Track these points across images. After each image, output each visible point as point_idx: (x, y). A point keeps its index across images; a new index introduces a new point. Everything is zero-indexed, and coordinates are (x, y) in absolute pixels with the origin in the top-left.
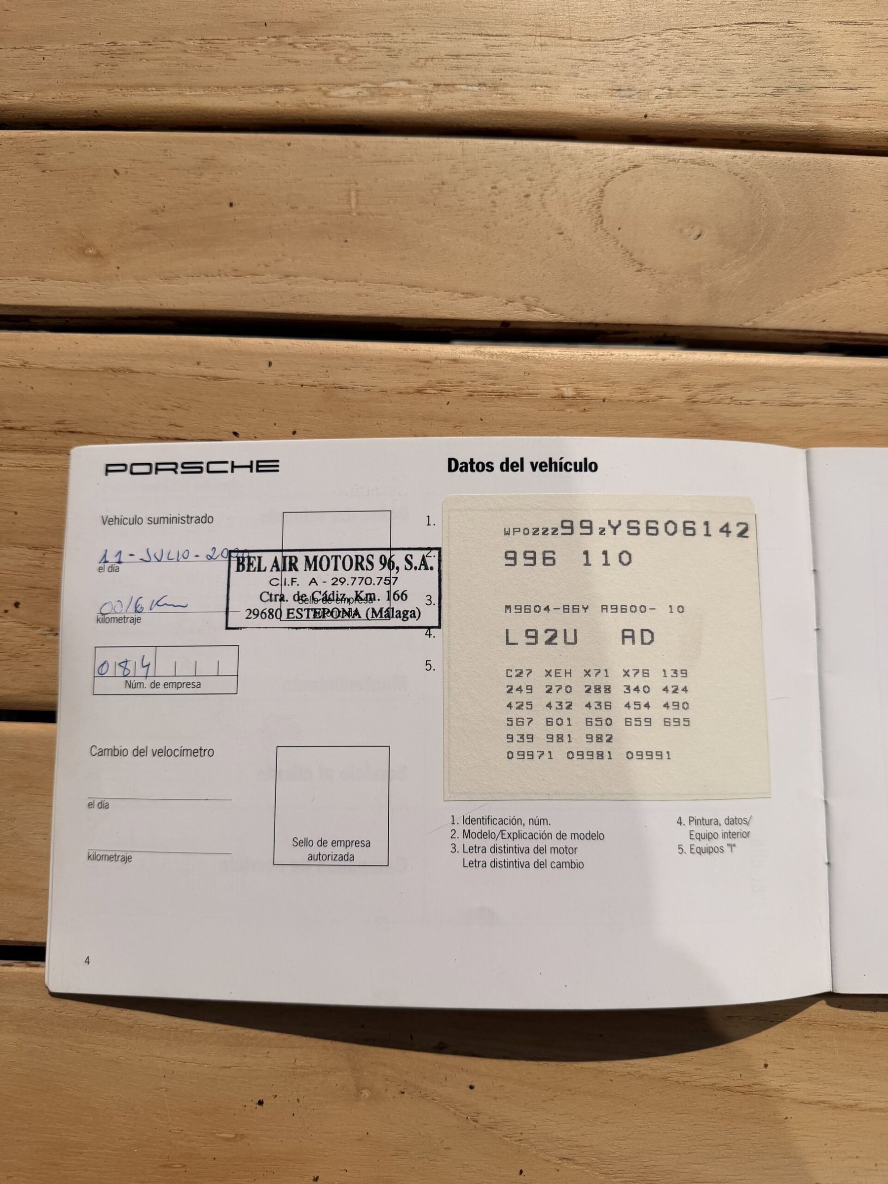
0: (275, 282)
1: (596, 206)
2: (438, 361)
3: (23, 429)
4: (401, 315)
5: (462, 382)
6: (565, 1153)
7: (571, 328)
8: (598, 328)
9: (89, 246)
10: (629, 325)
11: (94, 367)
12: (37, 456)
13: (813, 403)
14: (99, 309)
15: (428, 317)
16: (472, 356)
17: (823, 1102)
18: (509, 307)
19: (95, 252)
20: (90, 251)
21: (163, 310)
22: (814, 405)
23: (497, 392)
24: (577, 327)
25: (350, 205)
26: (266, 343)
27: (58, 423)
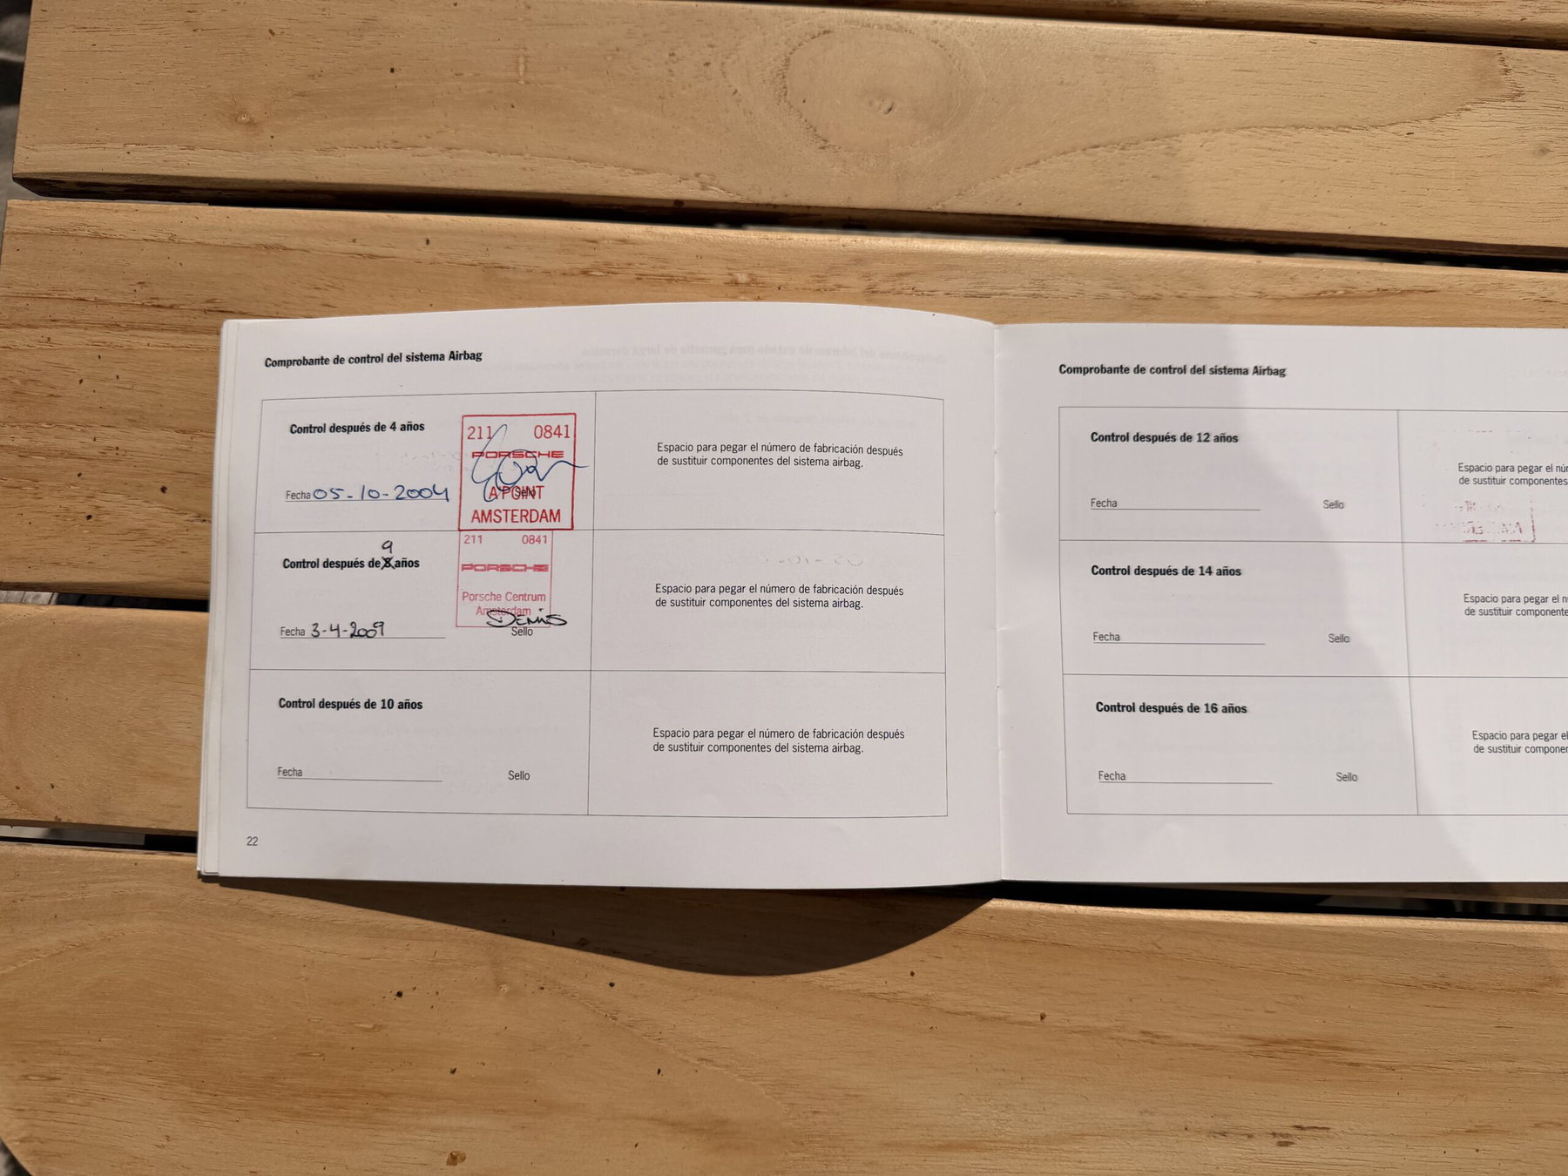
0: (436, 154)
1: (781, 76)
2: (606, 242)
3: (171, 307)
4: (568, 192)
5: (629, 264)
6: (704, 1054)
7: (748, 208)
8: (777, 210)
9: (242, 113)
10: (809, 207)
11: (246, 243)
12: (185, 336)
13: (1001, 294)
14: (252, 181)
15: (597, 193)
16: (642, 237)
17: (971, 1013)
18: (683, 185)
19: (248, 120)
20: (243, 118)
21: (318, 183)
22: (1003, 297)
23: (668, 275)
24: (755, 209)
25: (518, 71)
26: (426, 219)
27: (208, 302)
